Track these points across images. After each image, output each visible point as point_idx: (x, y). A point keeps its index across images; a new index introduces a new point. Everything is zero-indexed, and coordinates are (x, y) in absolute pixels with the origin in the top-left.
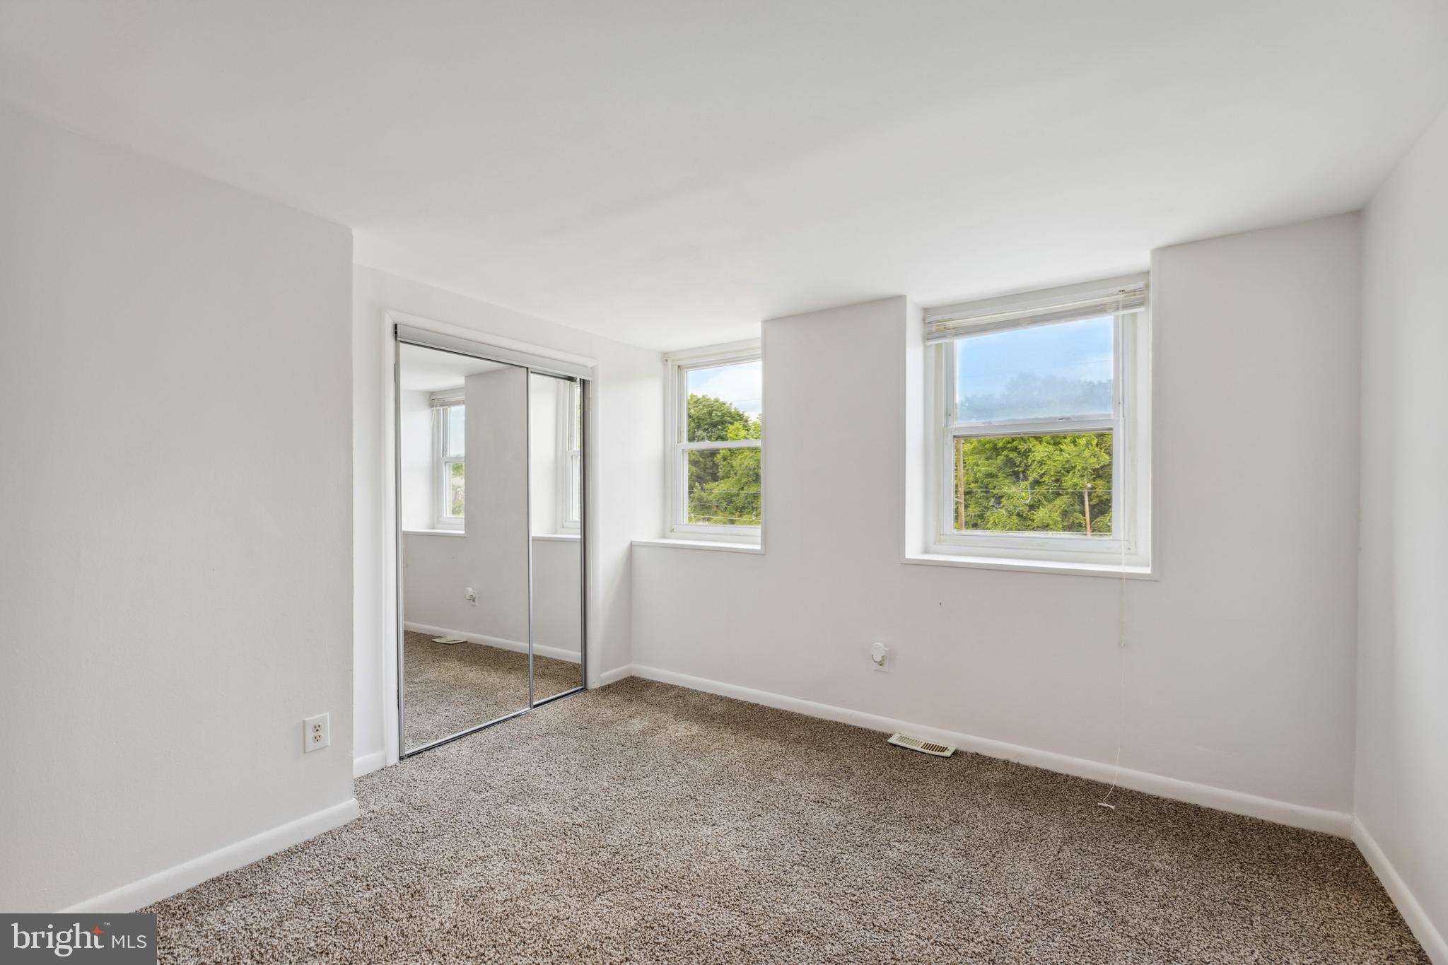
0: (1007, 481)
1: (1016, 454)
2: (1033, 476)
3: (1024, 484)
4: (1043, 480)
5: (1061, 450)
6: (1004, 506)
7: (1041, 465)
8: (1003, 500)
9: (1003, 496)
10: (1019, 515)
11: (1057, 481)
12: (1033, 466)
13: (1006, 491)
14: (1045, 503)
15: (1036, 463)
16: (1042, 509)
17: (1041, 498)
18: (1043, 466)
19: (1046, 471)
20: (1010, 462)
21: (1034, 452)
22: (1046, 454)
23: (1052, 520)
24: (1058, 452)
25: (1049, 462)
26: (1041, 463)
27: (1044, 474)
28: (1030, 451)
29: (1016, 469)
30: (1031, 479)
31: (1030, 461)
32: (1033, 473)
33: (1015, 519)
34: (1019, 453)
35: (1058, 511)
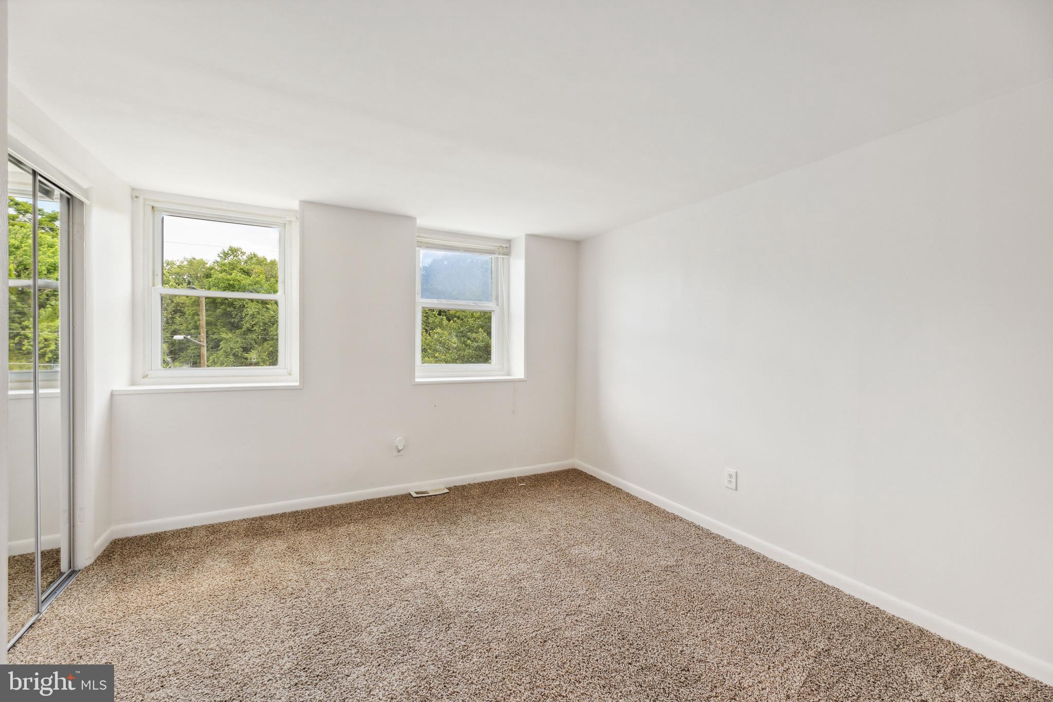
0: (224, 329)
1: (232, 309)
2: (246, 326)
3: (238, 332)
4: (254, 329)
5: (267, 308)
6: (222, 348)
7: (253, 318)
8: (221, 343)
9: (221, 341)
10: (234, 355)
11: (264, 330)
12: (247, 318)
13: (224, 336)
14: (256, 346)
15: (249, 316)
16: (253, 351)
17: (253, 342)
18: (254, 319)
19: (256, 323)
20: (227, 314)
21: (247, 308)
22: (257, 310)
23: (262, 359)
24: (264, 309)
25: (258, 316)
26: (253, 316)
27: (255, 324)
28: (244, 306)
29: (233, 320)
30: (244, 328)
31: (244, 314)
32: (246, 323)
33: (232, 358)
34: (235, 308)
35: (267, 353)
